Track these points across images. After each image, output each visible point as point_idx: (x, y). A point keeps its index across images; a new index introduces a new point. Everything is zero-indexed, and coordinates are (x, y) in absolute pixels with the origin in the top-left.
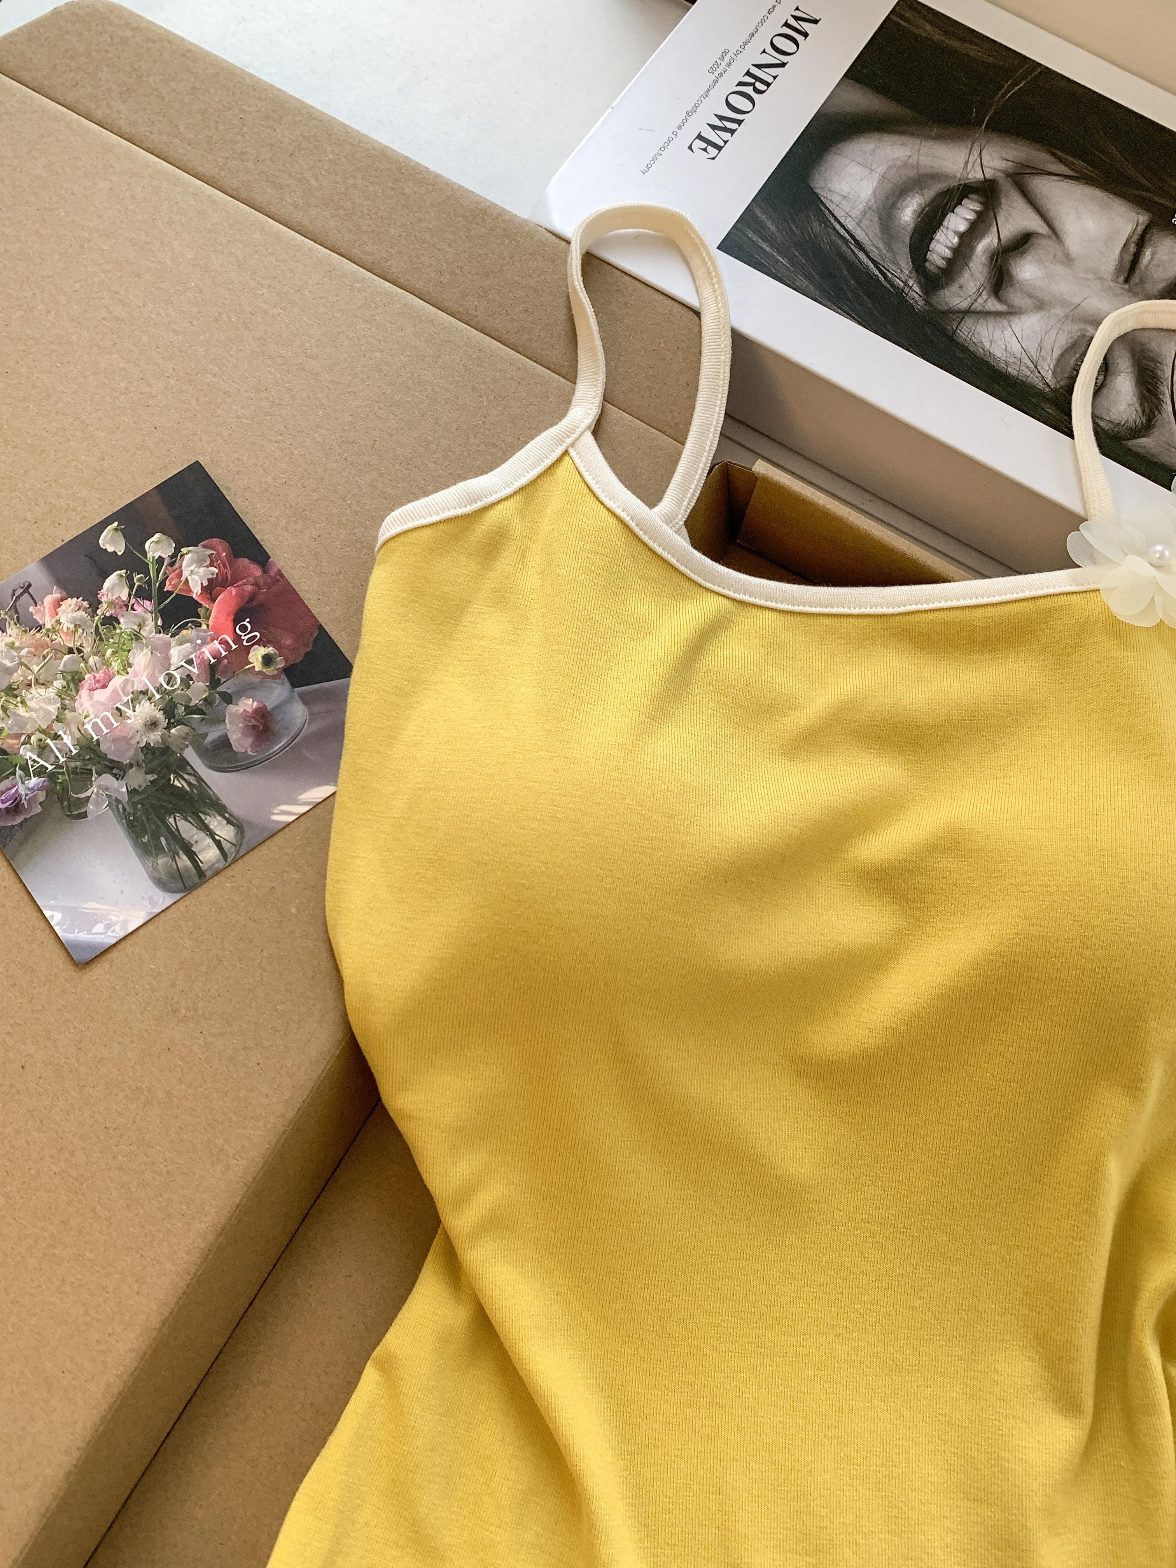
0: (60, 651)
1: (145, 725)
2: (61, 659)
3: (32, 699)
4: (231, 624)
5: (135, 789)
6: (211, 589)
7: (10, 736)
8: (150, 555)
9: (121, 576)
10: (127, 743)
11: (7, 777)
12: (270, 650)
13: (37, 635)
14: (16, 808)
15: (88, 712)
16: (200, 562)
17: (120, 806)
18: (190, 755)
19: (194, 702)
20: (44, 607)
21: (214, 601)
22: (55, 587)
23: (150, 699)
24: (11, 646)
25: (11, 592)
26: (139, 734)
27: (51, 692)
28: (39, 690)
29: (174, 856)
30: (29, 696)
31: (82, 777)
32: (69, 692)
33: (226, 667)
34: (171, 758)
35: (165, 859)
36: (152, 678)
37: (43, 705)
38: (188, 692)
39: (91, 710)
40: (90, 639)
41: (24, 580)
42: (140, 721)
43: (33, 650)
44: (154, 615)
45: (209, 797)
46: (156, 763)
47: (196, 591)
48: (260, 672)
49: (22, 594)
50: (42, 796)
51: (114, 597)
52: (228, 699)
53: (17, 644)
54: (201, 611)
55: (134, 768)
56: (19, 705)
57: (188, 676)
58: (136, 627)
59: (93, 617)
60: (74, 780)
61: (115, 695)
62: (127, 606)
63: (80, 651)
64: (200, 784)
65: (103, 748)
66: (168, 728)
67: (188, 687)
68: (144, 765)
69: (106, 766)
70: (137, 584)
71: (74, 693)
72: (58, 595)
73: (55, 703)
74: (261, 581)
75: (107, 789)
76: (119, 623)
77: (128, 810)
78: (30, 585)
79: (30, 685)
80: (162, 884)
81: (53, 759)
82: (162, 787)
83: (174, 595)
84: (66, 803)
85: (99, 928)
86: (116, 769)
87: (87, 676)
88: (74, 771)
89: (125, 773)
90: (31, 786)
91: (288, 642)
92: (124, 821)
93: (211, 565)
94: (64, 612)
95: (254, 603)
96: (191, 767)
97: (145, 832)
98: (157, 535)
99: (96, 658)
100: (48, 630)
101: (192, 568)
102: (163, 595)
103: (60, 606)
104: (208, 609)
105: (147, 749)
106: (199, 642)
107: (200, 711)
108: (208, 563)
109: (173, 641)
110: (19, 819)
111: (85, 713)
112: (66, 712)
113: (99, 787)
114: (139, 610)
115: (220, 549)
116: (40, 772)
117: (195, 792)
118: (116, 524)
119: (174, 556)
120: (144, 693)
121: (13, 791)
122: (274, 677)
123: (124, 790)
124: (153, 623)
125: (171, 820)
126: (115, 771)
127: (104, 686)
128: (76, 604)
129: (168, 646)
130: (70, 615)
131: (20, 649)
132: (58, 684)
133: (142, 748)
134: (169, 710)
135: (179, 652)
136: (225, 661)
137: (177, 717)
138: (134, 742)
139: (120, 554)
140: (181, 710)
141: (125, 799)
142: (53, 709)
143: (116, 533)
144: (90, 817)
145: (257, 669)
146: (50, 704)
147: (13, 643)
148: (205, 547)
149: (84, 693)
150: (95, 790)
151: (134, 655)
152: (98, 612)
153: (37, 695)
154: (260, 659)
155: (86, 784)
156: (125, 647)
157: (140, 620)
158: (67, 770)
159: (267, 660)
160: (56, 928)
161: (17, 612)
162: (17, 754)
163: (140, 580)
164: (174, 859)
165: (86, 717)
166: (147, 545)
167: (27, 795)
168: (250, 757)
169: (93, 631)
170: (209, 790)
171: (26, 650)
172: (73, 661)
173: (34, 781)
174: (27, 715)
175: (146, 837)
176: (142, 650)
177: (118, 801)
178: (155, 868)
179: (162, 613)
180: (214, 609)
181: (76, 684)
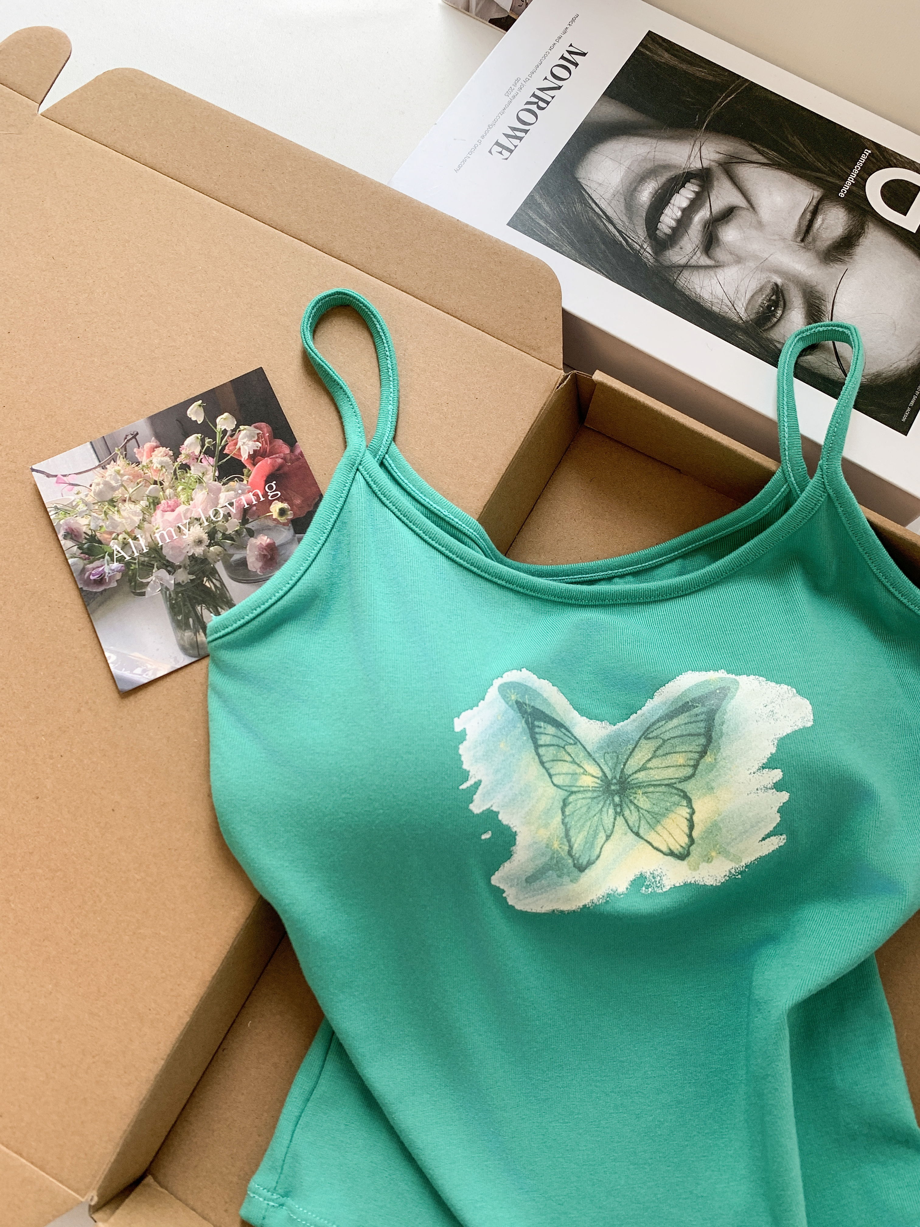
0: (148, 482)
1: (195, 542)
2: (148, 487)
3: (124, 510)
4: (263, 483)
5: (179, 583)
6: (255, 457)
7: (106, 532)
8: (218, 427)
9: (198, 438)
10: (180, 551)
11: (99, 559)
12: (285, 505)
13: (136, 468)
14: (101, 581)
15: (159, 525)
16: (250, 437)
17: (168, 592)
18: (220, 567)
19: (229, 532)
20: (144, 450)
21: (254, 465)
22: (153, 438)
23: (201, 524)
24: (118, 472)
25: (124, 436)
26: (189, 547)
27: (138, 508)
28: (130, 505)
29: (196, 632)
30: (123, 508)
31: (147, 568)
32: (149, 510)
33: (254, 511)
34: (207, 566)
35: (190, 633)
36: (205, 510)
37: (131, 515)
38: (227, 524)
39: (161, 525)
40: (170, 478)
41: (133, 430)
42: (192, 538)
43: (131, 477)
44: (214, 468)
45: (226, 598)
46: (196, 568)
47: (244, 457)
48: (275, 520)
49: (131, 439)
50: (118, 576)
51: (190, 451)
52: (251, 533)
53: (122, 472)
54: (245, 471)
55: (182, 569)
56: (116, 512)
57: (229, 513)
58: (201, 475)
59: (174, 462)
60: (142, 569)
61: (179, 517)
62: (197, 459)
63: (161, 484)
64: (222, 588)
65: (164, 552)
66: (209, 546)
67: (227, 521)
68: (188, 568)
69: (164, 564)
70: (207, 445)
71: (152, 511)
72: (154, 444)
73: (139, 516)
74: (288, 457)
75: (161, 580)
76: (190, 470)
77: (172, 596)
78: (137, 434)
79: (125, 501)
80: (184, 650)
81: (130, 553)
82: (197, 584)
83: (229, 457)
84: (133, 584)
85: (138, 671)
86: (170, 567)
87: (163, 502)
88: (142, 564)
89: (175, 571)
90: (113, 568)
91: (298, 502)
92: (168, 603)
93: (258, 441)
94: (156, 456)
95: (281, 472)
96: (219, 576)
97: (180, 613)
98: (226, 414)
99: (171, 490)
100: (143, 466)
101: (245, 440)
102: (222, 455)
103: (154, 451)
104: (249, 471)
105: (193, 558)
106: (240, 491)
107: (232, 539)
108: (256, 438)
109: (223, 488)
110: (101, 589)
111: (157, 526)
112: (145, 523)
113: (157, 577)
114: (205, 463)
115: (265, 430)
116: (121, 560)
117: (218, 592)
118: (201, 401)
119: (234, 430)
120: (198, 519)
121: (101, 569)
122: (284, 524)
123: (173, 582)
124: (212, 474)
125: (199, 608)
126: (169, 569)
127: (173, 511)
128: (165, 452)
129: (219, 491)
130: (159, 459)
131: (122, 476)
132: (144, 503)
133: (189, 556)
134: (212, 534)
135: (226, 496)
136: (254, 508)
137: (216, 540)
138: (185, 551)
139: (199, 422)
140: (219, 535)
141: (172, 588)
142: (137, 519)
143: (199, 408)
144: (146, 596)
145: (274, 517)
146: (135, 515)
147: (119, 471)
148: (256, 427)
149: (159, 512)
150: (154, 579)
151: (196, 493)
152: (178, 460)
153: (129, 508)
154: (278, 511)
155: (149, 573)
156: (191, 487)
157: (205, 470)
158: (138, 562)
159: (282, 512)
160: (111, 665)
161: (126, 451)
162: (108, 545)
163: (209, 443)
164: (195, 634)
165: (157, 529)
166: (218, 420)
167: (109, 573)
168: (258, 575)
169: (172, 471)
170: (227, 592)
171: (126, 477)
172: (156, 490)
173: (116, 565)
174: (119, 520)
175: (181, 616)
176: (202, 490)
177: (167, 589)
178: (182, 639)
179: (220, 468)
180: (254, 471)
181: (155, 506)
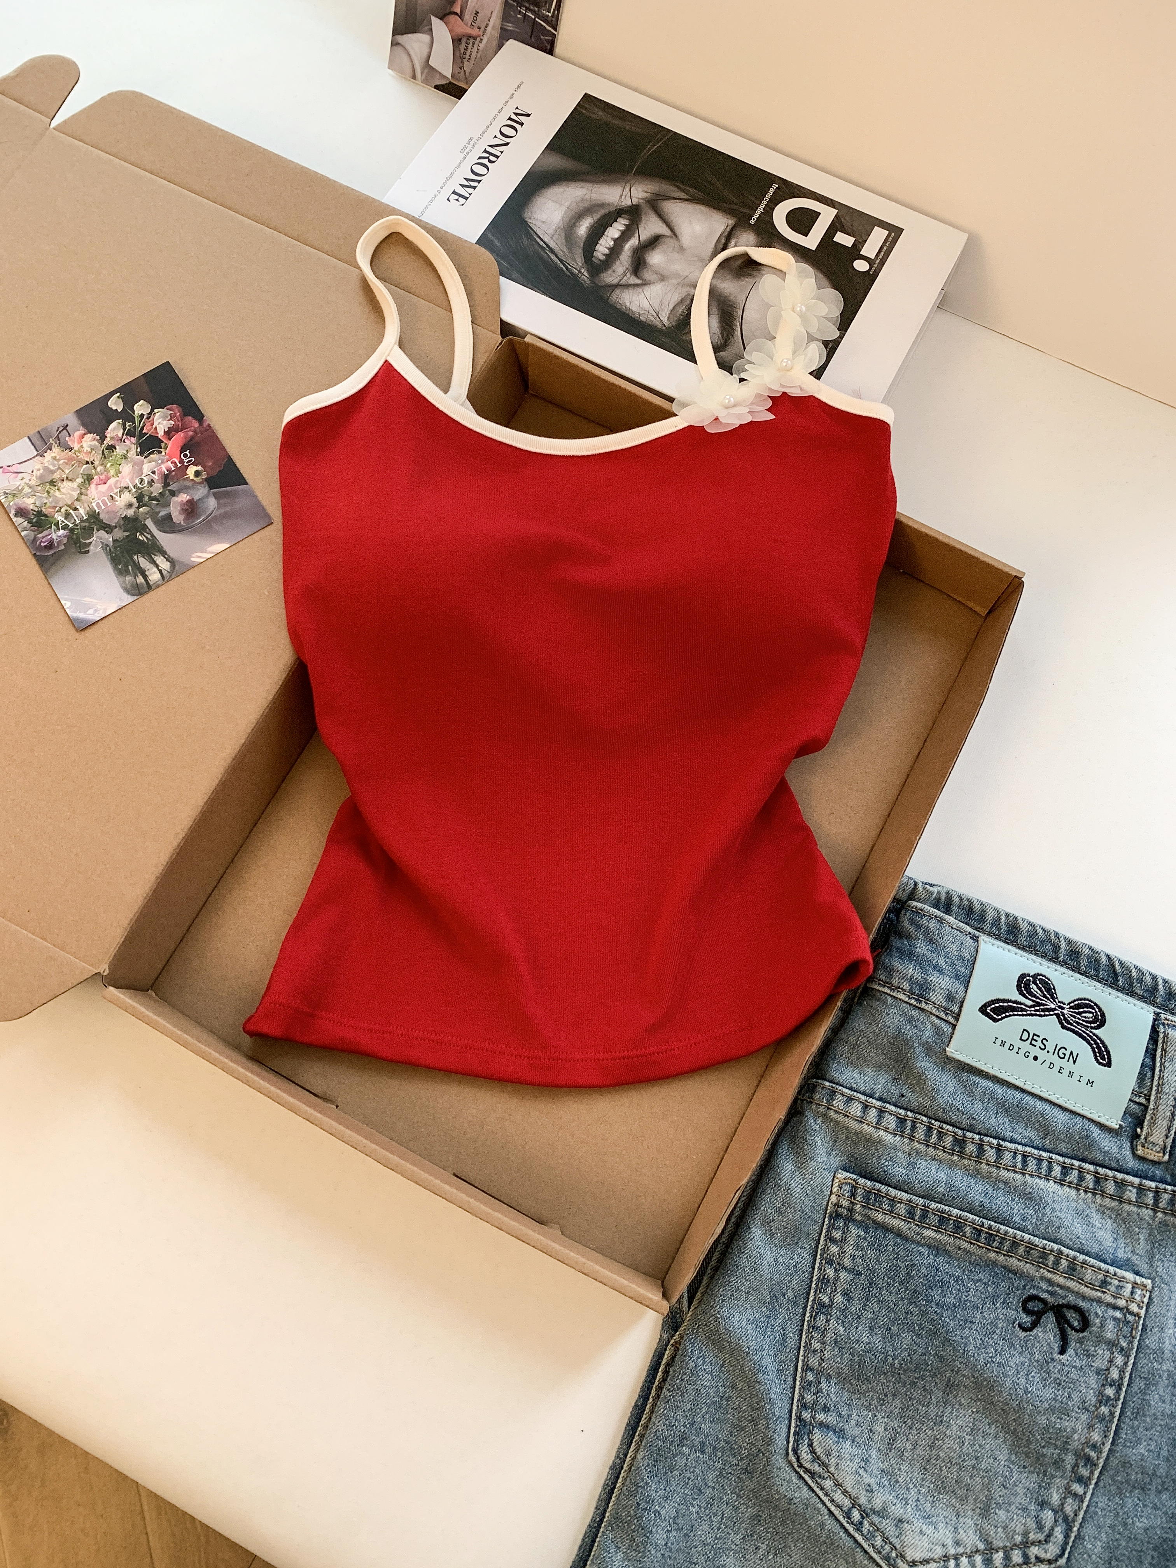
0: (81, 463)
1: (126, 506)
2: (81, 467)
3: (64, 488)
4: (178, 453)
5: (117, 540)
6: (170, 432)
7: (50, 507)
8: (136, 412)
9: (119, 423)
10: (115, 515)
11: (46, 529)
12: (199, 468)
13: (70, 453)
14: (51, 546)
15: (95, 497)
16: (164, 417)
18: (149, 523)
19: (154, 494)
20: (75, 438)
21: (170, 439)
22: (81, 427)
23: (129, 491)
24: (55, 458)
25: (56, 428)
26: (121, 510)
27: (75, 484)
28: (68, 483)
29: (136, 577)
31: (88, 531)
33: (174, 476)
34: (138, 524)
35: (130, 578)
36: (131, 480)
37: (69, 491)
38: (152, 489)
41: (63, 423)
42: (123, 503)
43: (66, 461)
44: (136, 446)
45: (159, 547)
46: (129, 526)
47: (161, 434)
48: (193, 480)
49: (62, 430)
50: (65, 540)
51: (114, 435)
52: (173, 494)
53: (58, 457)
54: (163, 445)
55: (117, 528)
56: (57, 490)
57: (152, 480)
58: (125, 452)
59: (101, 445)
60: (83, 533)
61: (110, 488)
62: (121, 440)
63: (92, 463)
64: (153, 539)
65: (101, 516)
66: (138, 508)
67: (152, 486)
68: (123, 527)
69: (102, 526)
70: (128, 428)
71: (87, 486)
72: (83, 432)
73: (77, 491)
74: (198, 430)
75: (101, 539)
76: (116, 449)
77: (112, 551)
78: (67, 425)
79: (63, 480)
80: (127, 591)
81: (73, 521)
82: (131, 539)
83: (148, 435)
84: (78, 545)
85: (90, 612)
86: (107, 528)
87: (96, 477)
88: (84, 528)
89: (112, 531)
90: (59, 535)
91: (210, 464)
92: (109, 557)
93: (171, 419)
94: (85, 441)
95: (192, 442)
96: (149, 530)
97: (119, 563)
98: (141, 402)
99: (102, 467)
100: (76, 451)
101: (160, 421)
102: (142, 435)
103: (83, 437)
104: (167, 443)
105: (126, 518)
106: (159, 462)
107: (157, 499)
108: (169, 417)
109: (146, 460)
110: (51, 552)
112: (83, 496)
113: (97, 537)
114: (128, 443)
115: (176, 410)
116: (65, 527)
117: (150, 543)
118: (118, 394)
119: (150, 413)
120: (126, 488)
121: (49, 537)
122: (200, 483)
123: (111, 539)
124: (135, 450)
125: (135, 558)
127: (105, 484)
128: (92, 437)
129: (142, 463)
130: (88, 443)
131: (59, 460)
132: (79, 480)
133: (122, 518)
134: (139, 498)
135: (148, 467)
136: (174, 473)
137: (143, 502)
138: (118, 514)
139: (120, 411)
140: (146, 498)
141: (111, 544)
142: (75, 494)
143: (118, 399)
144: (91, 554)
145: (191, 478)
146: (73, 491)
148: (167, 409)
149: (93, 486)
150: (94, 539)
151: (123, 467)
152: (105, 442)
153: (67, 486)
154: (193, 473)
155: (90, 535)
156: (118, 462)
157: (128, 448)
158: (80, 527)
159: (198, 474)
160: (68, 611)
161: (59, 440)
162: (52, 517)
165: (93, 500)
166: (135, 407)
167: (57, 539)
168: (183, 525)
169: (101, 452)
170: (159, 543)
171: (62, 461)
172: (88, 468)
173: (62, 532)
174: (60, 496)
175: (121, 566)
176: (128, 465)
177: (107, 546)
178: (124, 582)
179: (140, 445)
180: (170, 444)
181: (89, 481)
